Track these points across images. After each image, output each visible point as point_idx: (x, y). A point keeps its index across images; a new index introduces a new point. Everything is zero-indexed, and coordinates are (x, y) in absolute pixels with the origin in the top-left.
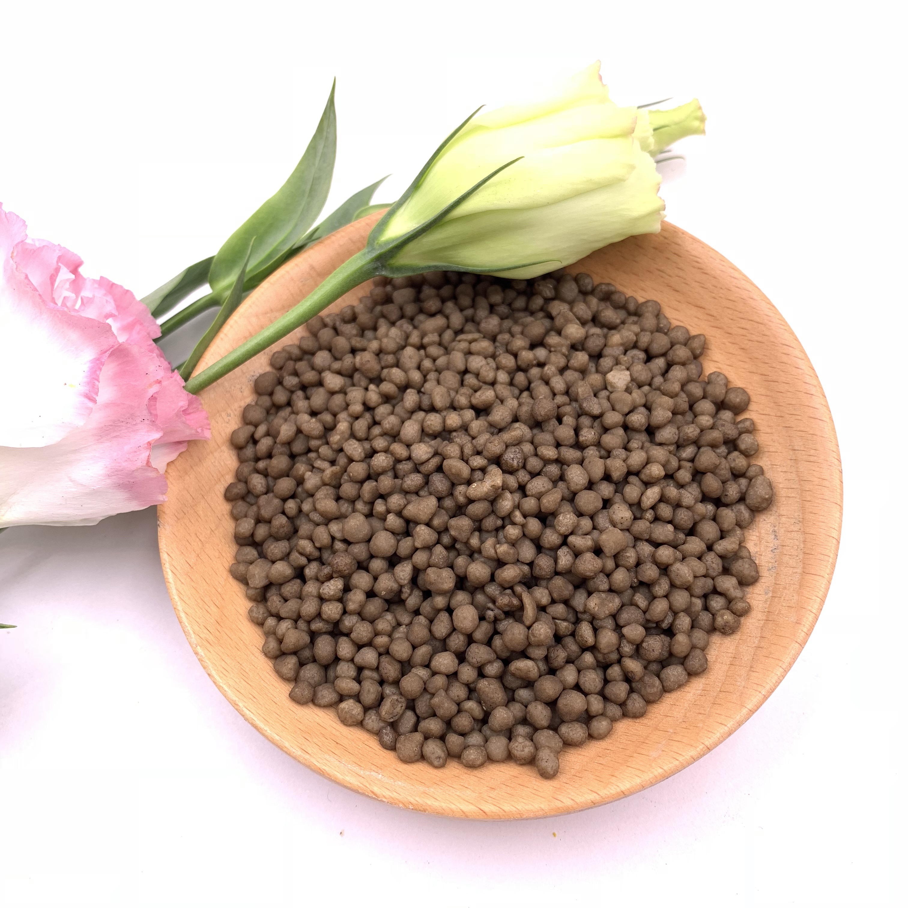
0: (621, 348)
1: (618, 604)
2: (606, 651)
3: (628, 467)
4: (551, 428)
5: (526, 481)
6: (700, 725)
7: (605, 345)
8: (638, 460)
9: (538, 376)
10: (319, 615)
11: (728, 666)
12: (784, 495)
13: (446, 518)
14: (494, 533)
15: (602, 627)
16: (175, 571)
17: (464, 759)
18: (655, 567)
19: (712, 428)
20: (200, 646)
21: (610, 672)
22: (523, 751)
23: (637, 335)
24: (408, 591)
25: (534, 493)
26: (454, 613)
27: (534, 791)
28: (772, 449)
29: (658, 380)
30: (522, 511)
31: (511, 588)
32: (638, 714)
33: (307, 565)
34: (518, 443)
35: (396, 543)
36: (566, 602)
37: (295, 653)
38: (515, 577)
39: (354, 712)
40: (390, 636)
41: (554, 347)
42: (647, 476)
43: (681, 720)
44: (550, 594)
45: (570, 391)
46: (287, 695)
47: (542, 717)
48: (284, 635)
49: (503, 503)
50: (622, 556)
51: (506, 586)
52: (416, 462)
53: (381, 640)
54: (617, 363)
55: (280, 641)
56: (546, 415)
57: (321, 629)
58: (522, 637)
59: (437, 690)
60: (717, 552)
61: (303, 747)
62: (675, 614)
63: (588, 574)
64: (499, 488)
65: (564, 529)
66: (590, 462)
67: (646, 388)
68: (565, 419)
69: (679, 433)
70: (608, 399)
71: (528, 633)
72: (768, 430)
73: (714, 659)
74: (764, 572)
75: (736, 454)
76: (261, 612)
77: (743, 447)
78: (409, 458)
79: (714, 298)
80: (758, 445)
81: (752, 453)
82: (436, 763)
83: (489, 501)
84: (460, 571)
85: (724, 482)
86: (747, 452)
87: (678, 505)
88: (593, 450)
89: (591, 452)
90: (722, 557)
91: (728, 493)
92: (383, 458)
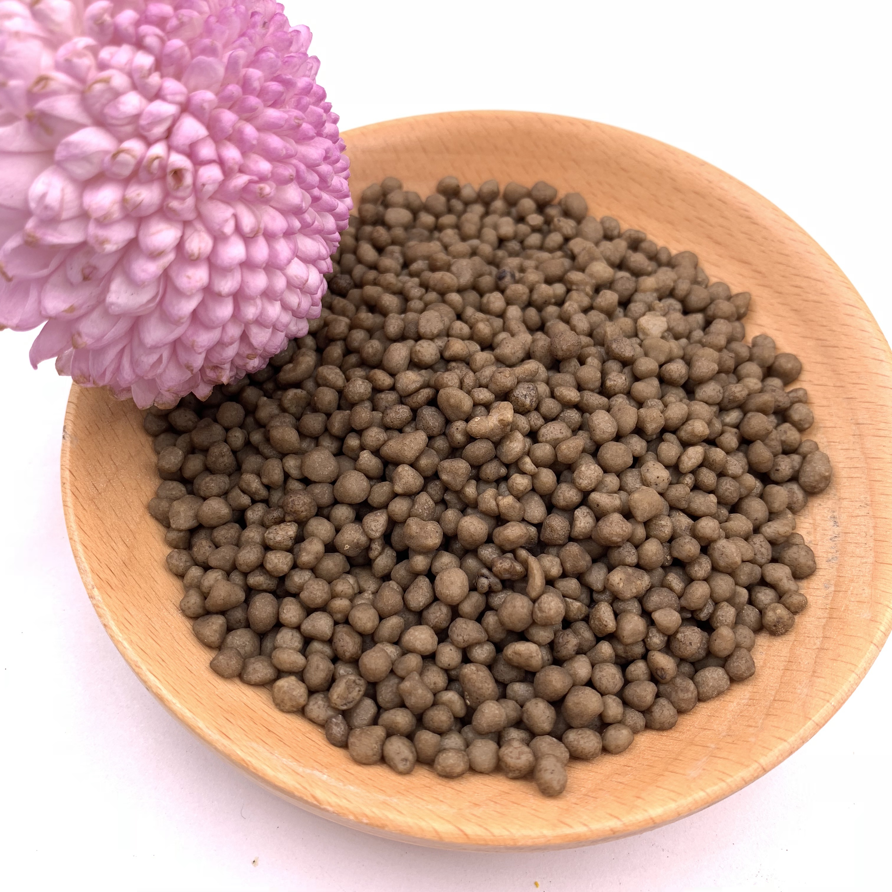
0: (655, 295)
1: (647, 582)
2: (629, 641)
3: (666, 420)
4: (571, 369)
5: (539, 425)
6: (752, 739)
7: (636, 291)
8: (678, 412)
9: (556, 314)
10: (261, 566)
11: (782, 672)
12: (846, 475)
13: (437, 460)
14: (494, 484)
15: (625, 611)
16: (77, 493)
17: (439, 764)
18: (694, 541)
19: (762, 391)
20: (98, 588)
21: (633, 669)
22: (519, 758)
23: (674, 281)
24: (379, 548)
25: (548, 439)
26: (438, 578)
27: (533, 812)
28: (829, 424)
29: (698, 334)
30: (533, 458)
31: (513, 551)
32: (666, 725)
33: (249, 506)
34: (531, 379)
35: (369, 487)
36: (580, 577)
37: (223, 613)
38: (521, 537)
39: (294, 693)
40: (351, 600)
41: (577, 284)
42: (688, 433)
43: (724, 734)
44: (562, 564)
45: (595, 332)
46: (208, 665)
47: (544, 718)
48: (211, 588)
49: (511, 445)
50: (655, 524)
51: (508, 547)
52: (401, 393)
53: (340, 604)
54: (650, 308)
55: (205, 596)
56: (568, 350)
57: (261, 585)
58: (525, 610)
59: (409, 673)
60: (766, 535)
61: (224, 730)
62: (716, 603)
63: (615, 539)
64: (508, 425)
65: (586, 482)
66: (619, 410)
67: (684, 341)
68: (589, 360)
69: (724, 393)
70: (641, 345)
71: (534, 607)
72: (825, 403)
73: (761, 664)
74: (822, 564)
75: (787, 425)
76: (184, 559)
77: (795, 418)
78: (393, 388)
80: (813, 418)
81: (807, 426)
82: (401, 767)
83: (493, 442)
84: (450, 527)
85: (775, 455)
86: (800, 424)
87: (721, 474)
88: (623, 398)
89: (620, 400)
90: (773, 543)
91: (779, 468)
92: (360, 383)
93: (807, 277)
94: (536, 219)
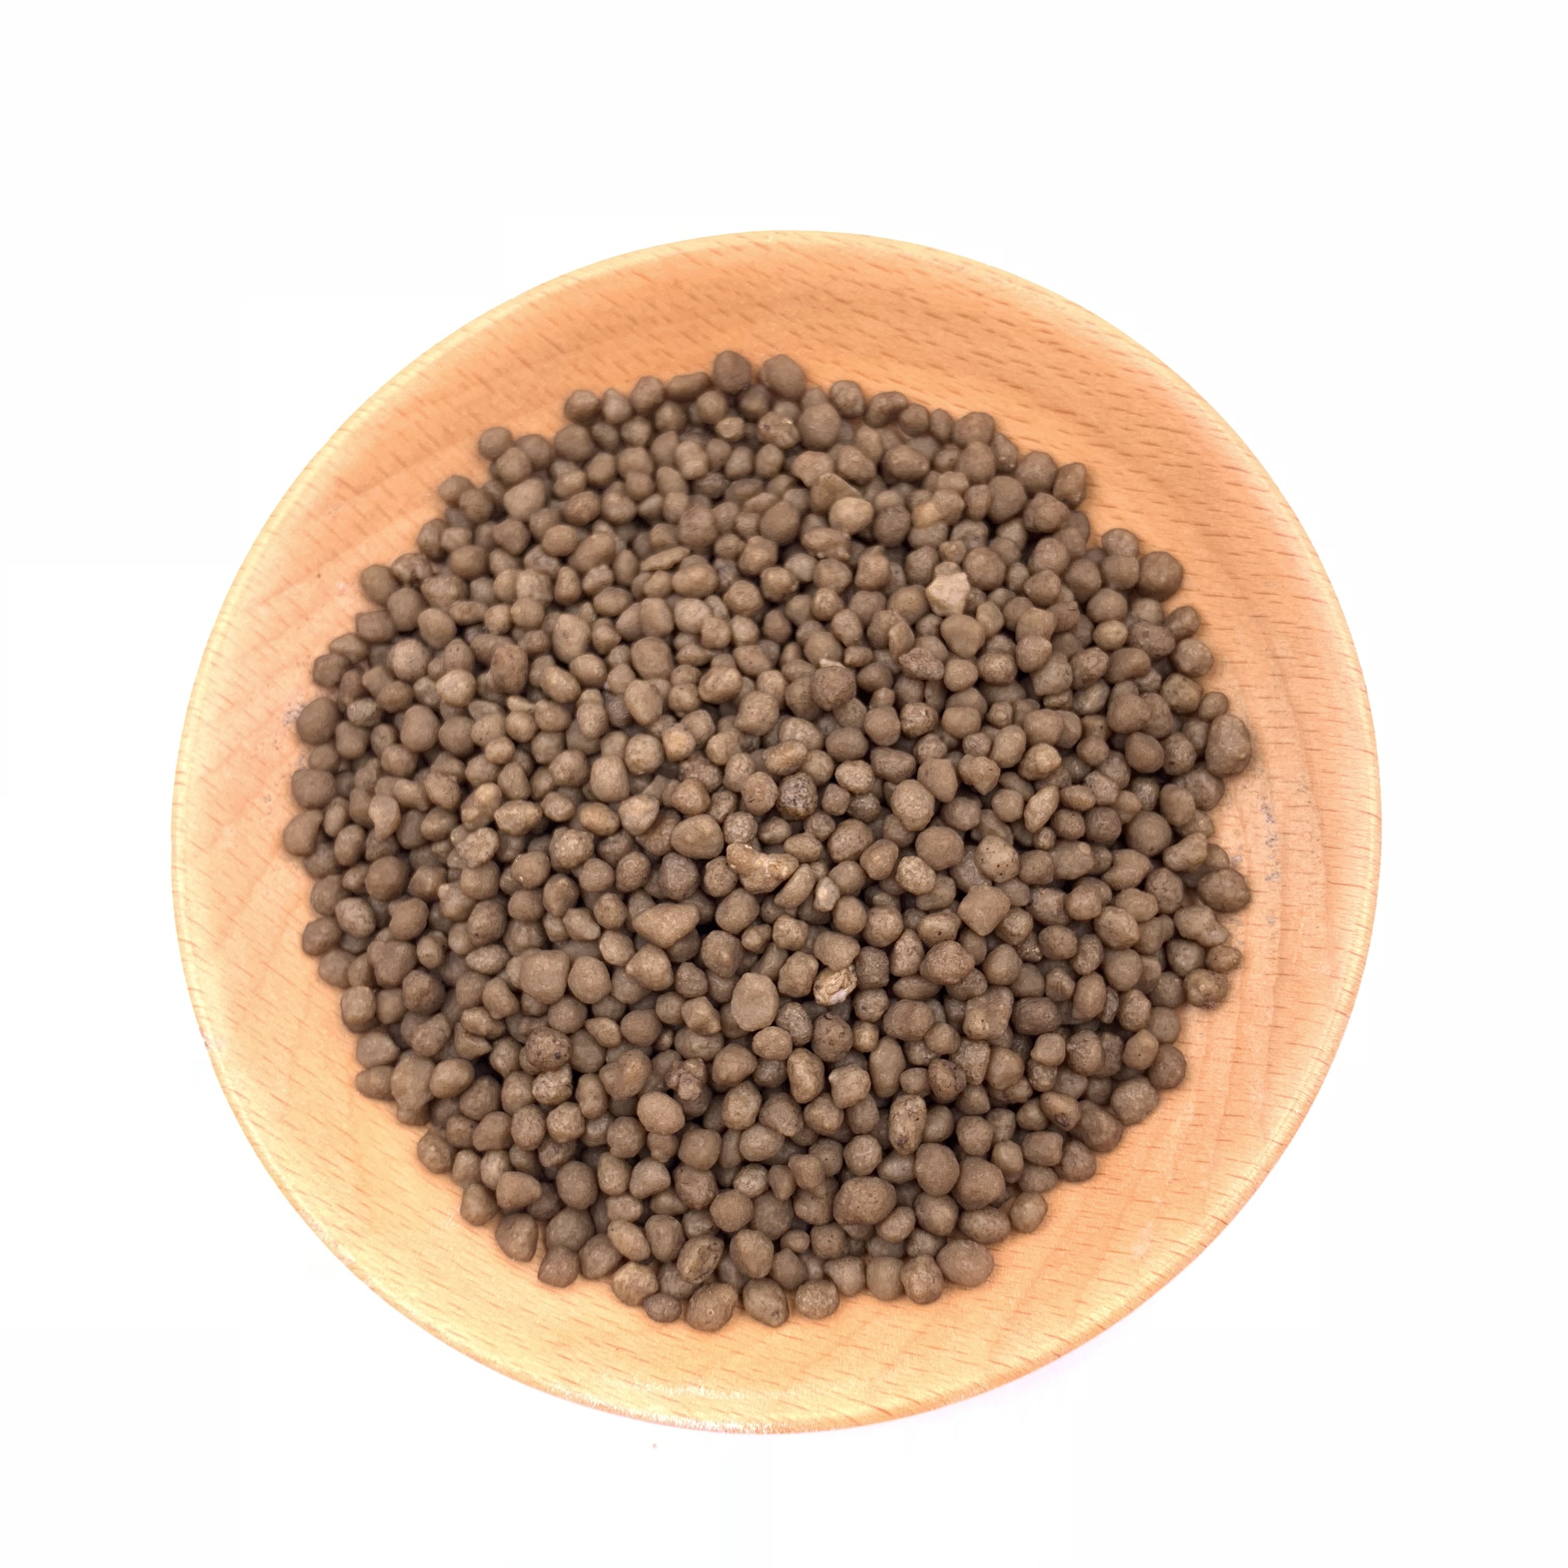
0: (941, 527)
3: (999, 763)
4: (850, 716)
5: (828, 834)
6: (1204, 1184)
7: (912, 526)
8: (1011, 747)
9: (806, 611)
10: (547, 1138)
11: (1230, 1065)
12: (1272, 739)
16: (257, 1120)
18: (1068, 930)
19: (1127, 644)
23: (963, 494)
25: (847, 854)
28: (1236, 658)
29: (1018, 573)
33: (490, 1051)
37: (524, 1211)
39: (639, 1284)
41: (823, 551)
42: (1032, 771)
43: (1170, 1178)
45: (870, 633)
48: (496, 1182)
52: (633, 833)
54: (940, 557)
55: (492, 1194)
60: (1172, 866)
62: (1121, 996)
66: (927, 772)
67: (999, 594)
68: (877, 694)
69: (1073, 670)
70: (938, 633)
72: (1225, 623)
73: (1203, 1053)
74: (1259, 884)
75: (1176, 679)
77: (1186, 666)
78: (620, 829)
79: (1088, 393)
80: (1212, 657)
81: (1204, 670)
85: (1164, 741)
86: (1194, 671)
88: (932, 741)
89: (929, 748)
90: (1181, 874)
91: (1173, 757)
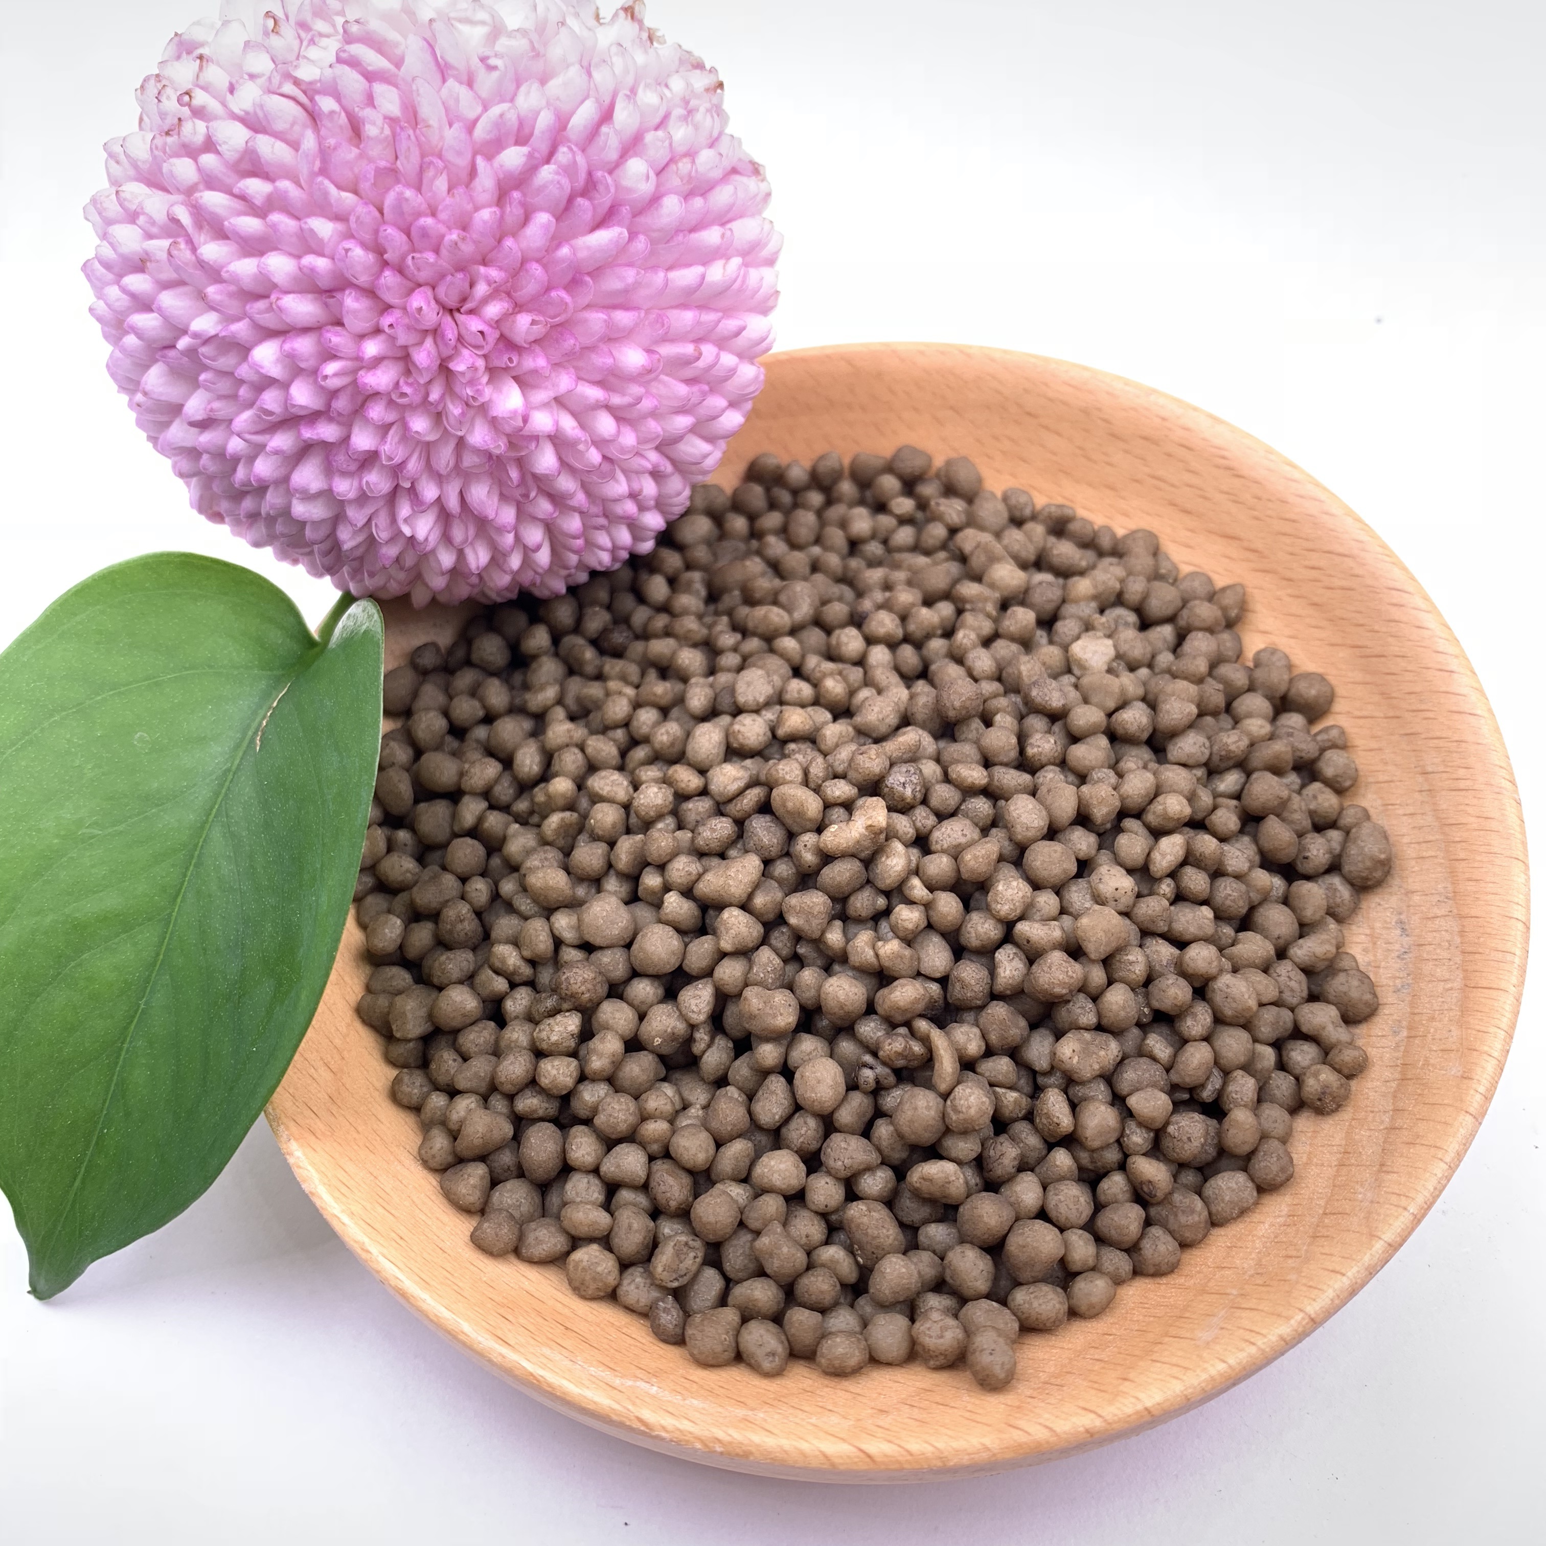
0: (1094, 605)
1: (1115, 1052)
2: (1096, 1144)
3: (1122, 799)
4: (972, 735)
5: (929, 827)
6: (1293, 1277)
7: (1064, 601)
8: (1140, 785)
9: (944, 651)
10: (532, 1083)
11: (1335, 1169)
12: (1414, 855)
13: (779, 895)
14: (871, 924)
15: (1085, 1099)
17: (822, 1356)
18: (1182, 982)
19: (1272, 737)
21: (1106, 1187)
22: (942, 1337)
23: (1122, 581)
24: (706, 1038)
25: (945, 846)
26: (797, 1076)
27: (968, 1415)
28: (1382, 777)
29: (1165, 658)
30: (925, 878)
31: (908, 1024)
32: (1164, 1268)
33: (507, 993)
34: (913, 757)
35: (682, 946)
36: (1014, 1053)
37: (482, 1158)
38: (916, 1001)
39: (599, 1269)
40: (671, 1122)
41: (971, 602)
42: (1158, 816)
43: (1251, 1272)
44: (984, 1036)
45: (1004, 674)
46: (467, 1239)
47: (975, 1273)
48: (462, 1122)
49: (889, 862)
50: (1119, 961)
51: (899, 1018)
52: (718, 798)
53: (655, 1128)
54: (1088, 627)
55: (454, 1135)
56: (963, 707)
57: (535, 1111)
58: (933, 1113)
59: (767, 1223)
60: (1297, 960)
61: (499, 1333)
62: (1226, 1073)
63: (1058, 990)
64: (881, 832)
65: (1006, 907)
66: (1049, 791)
67: (1144, 672)
68: (998, 718)
69: (1211, 746)
70: (1076, 686)
71: (945, 1106)
72: (1374, 744)
73: (1305, 1159)
74: (1387, 997)
75: (1317, 786)
76: (417, 1084)
77: (1329, 771)
78: (704, 792)
79: (1257, 518)
80: (1356, 770)
81: (1347, 784)
82: (767, 1365)
83: (861, 860)
84: (809, 995)
85: (1300, 835)
86: (1338, 782)
87: (1217, 873)
88: (1055, 772)
89: (1051, 776)
90: (1308, 971)
91: (1307, 854)
92: (656, 790)
93: (1329, 552)
94: (905, 505)
